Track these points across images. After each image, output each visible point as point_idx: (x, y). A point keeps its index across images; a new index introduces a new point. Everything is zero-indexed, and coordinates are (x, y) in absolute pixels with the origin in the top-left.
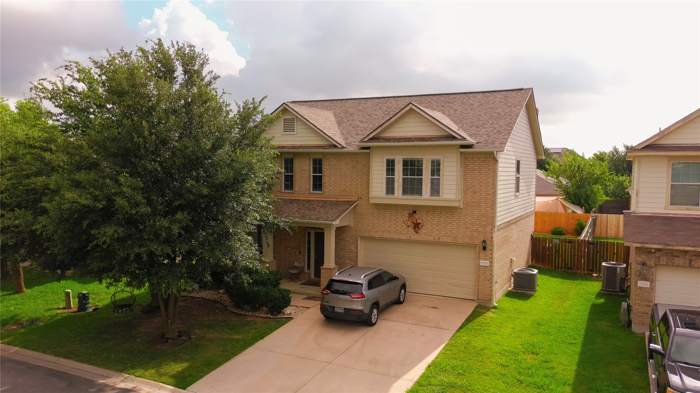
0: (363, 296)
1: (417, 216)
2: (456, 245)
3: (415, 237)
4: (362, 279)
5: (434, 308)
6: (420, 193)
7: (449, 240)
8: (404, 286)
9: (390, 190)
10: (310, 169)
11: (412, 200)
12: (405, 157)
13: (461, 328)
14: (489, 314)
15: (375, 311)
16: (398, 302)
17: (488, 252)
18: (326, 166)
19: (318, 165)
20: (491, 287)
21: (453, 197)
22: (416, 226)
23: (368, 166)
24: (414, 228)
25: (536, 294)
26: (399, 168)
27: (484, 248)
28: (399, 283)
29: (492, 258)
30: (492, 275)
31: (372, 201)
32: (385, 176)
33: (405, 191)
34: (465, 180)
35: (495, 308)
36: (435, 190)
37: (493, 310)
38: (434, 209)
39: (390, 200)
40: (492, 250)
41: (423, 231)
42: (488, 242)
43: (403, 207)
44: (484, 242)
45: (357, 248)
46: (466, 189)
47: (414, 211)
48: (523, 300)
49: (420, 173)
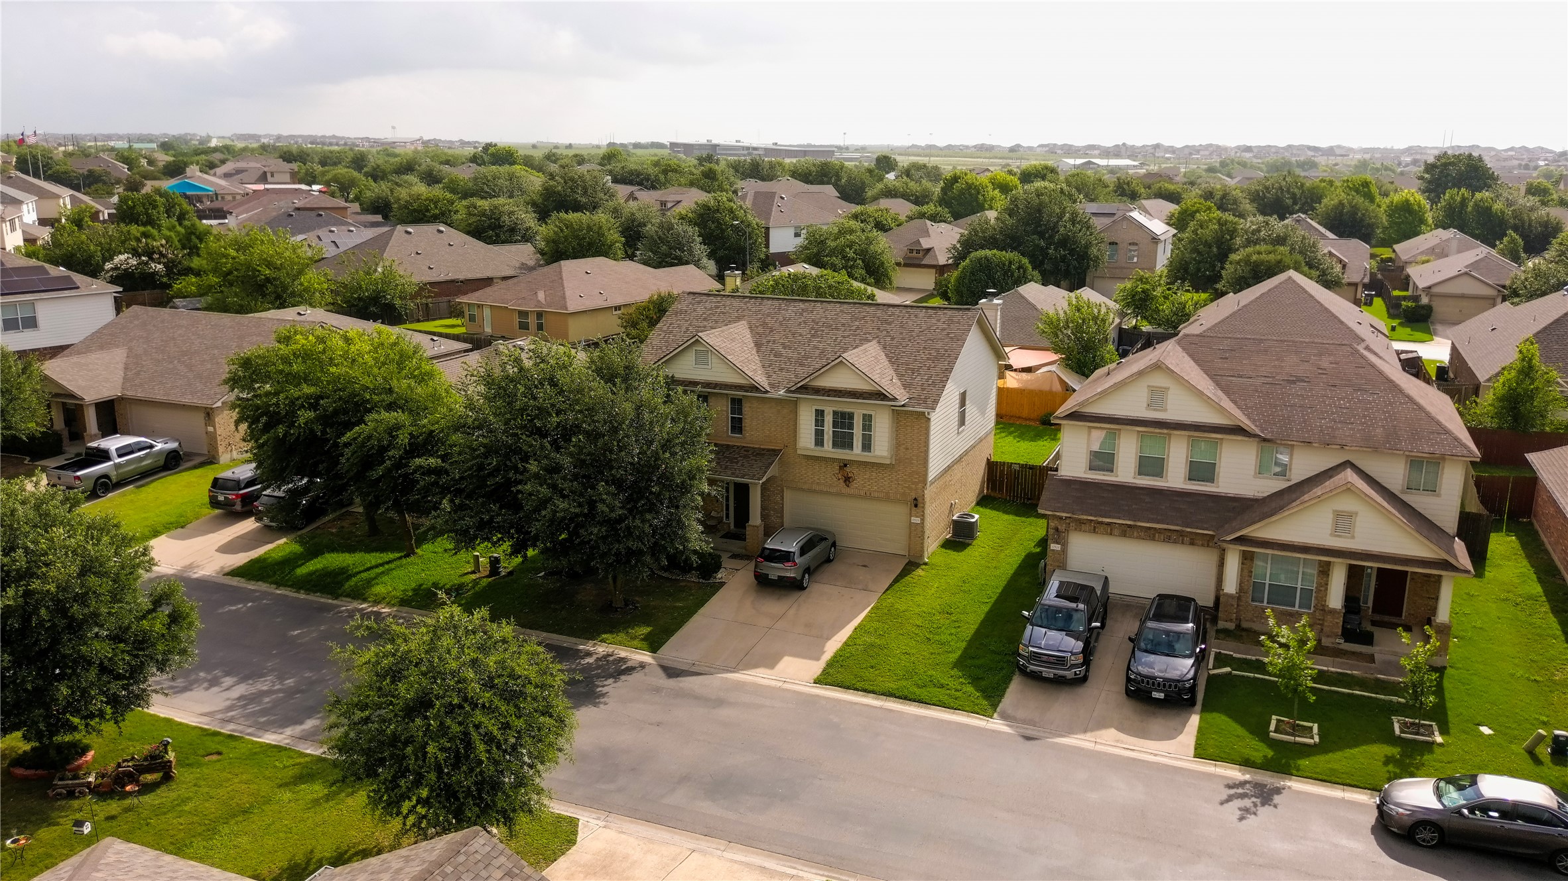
0: (796, 564)
1: (848, 469)
2: (887, 499)
3: (845, 490)
4: (793, 547)
5: (865, 566)
6: (851, 446)
7: (881, 495)
8: (834, 544)
9: (819, 441)
10: (727, 411)
11: (842, 454)
12: (835, 409)
13: (887, 590)
14: (919, 572)
15: (807, 576)
16: (829, 560)
17: (919, 510)
18: (746, 408)
19: (737, 404)
20: (922, 544)
21: (885, 454)
22: (847, 480)
23: (795, 413)
24: (845, 481)
25: (975, 542)
26: (829, 419)
27: (916, 506)
28: (830, 542)
29: (923, 516)
30: (923, 532)
31: (799, 452)
32: (814, 427)
33: (835, 445)
34: (897, 435)
35: (926, 564)
36: (867, 446)
37: (923, 567)
38: (865, 464)
39: (818, 452)
40: (923, 507)
41: (854, 485)
42: (920, 500)
43: (834, 460)
44: (915, 499)
45: (782, 499)
46: (898, 444)
47: (844, 465)
48: (958, 551)
49: (851, 426)
